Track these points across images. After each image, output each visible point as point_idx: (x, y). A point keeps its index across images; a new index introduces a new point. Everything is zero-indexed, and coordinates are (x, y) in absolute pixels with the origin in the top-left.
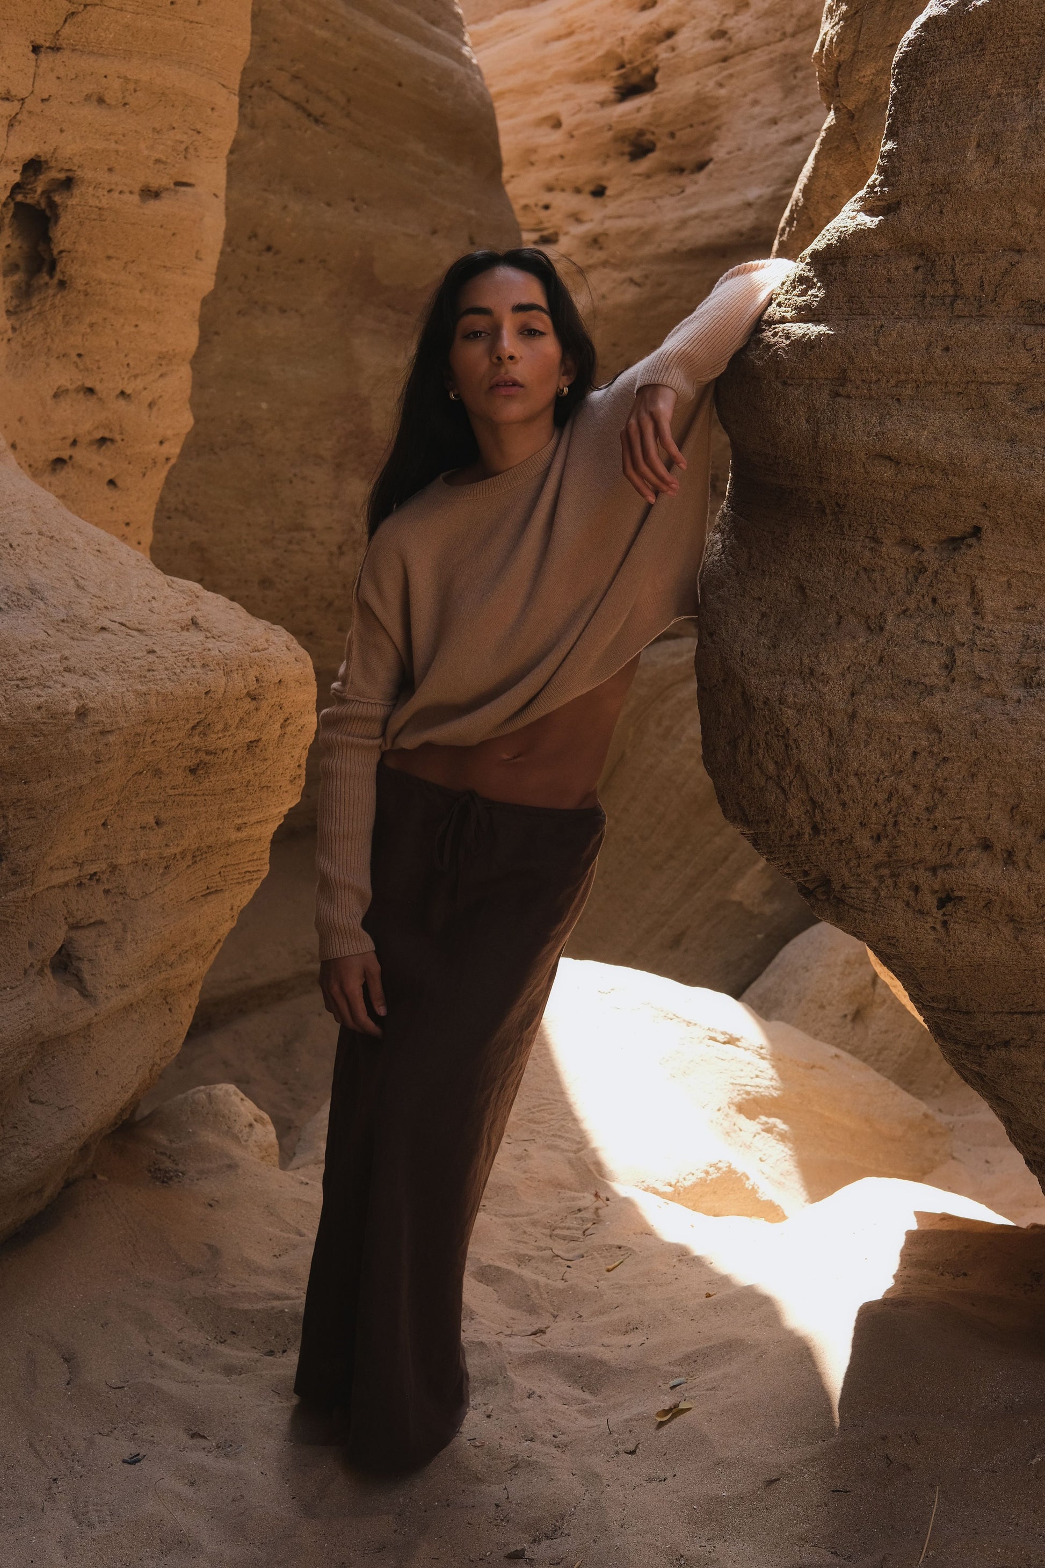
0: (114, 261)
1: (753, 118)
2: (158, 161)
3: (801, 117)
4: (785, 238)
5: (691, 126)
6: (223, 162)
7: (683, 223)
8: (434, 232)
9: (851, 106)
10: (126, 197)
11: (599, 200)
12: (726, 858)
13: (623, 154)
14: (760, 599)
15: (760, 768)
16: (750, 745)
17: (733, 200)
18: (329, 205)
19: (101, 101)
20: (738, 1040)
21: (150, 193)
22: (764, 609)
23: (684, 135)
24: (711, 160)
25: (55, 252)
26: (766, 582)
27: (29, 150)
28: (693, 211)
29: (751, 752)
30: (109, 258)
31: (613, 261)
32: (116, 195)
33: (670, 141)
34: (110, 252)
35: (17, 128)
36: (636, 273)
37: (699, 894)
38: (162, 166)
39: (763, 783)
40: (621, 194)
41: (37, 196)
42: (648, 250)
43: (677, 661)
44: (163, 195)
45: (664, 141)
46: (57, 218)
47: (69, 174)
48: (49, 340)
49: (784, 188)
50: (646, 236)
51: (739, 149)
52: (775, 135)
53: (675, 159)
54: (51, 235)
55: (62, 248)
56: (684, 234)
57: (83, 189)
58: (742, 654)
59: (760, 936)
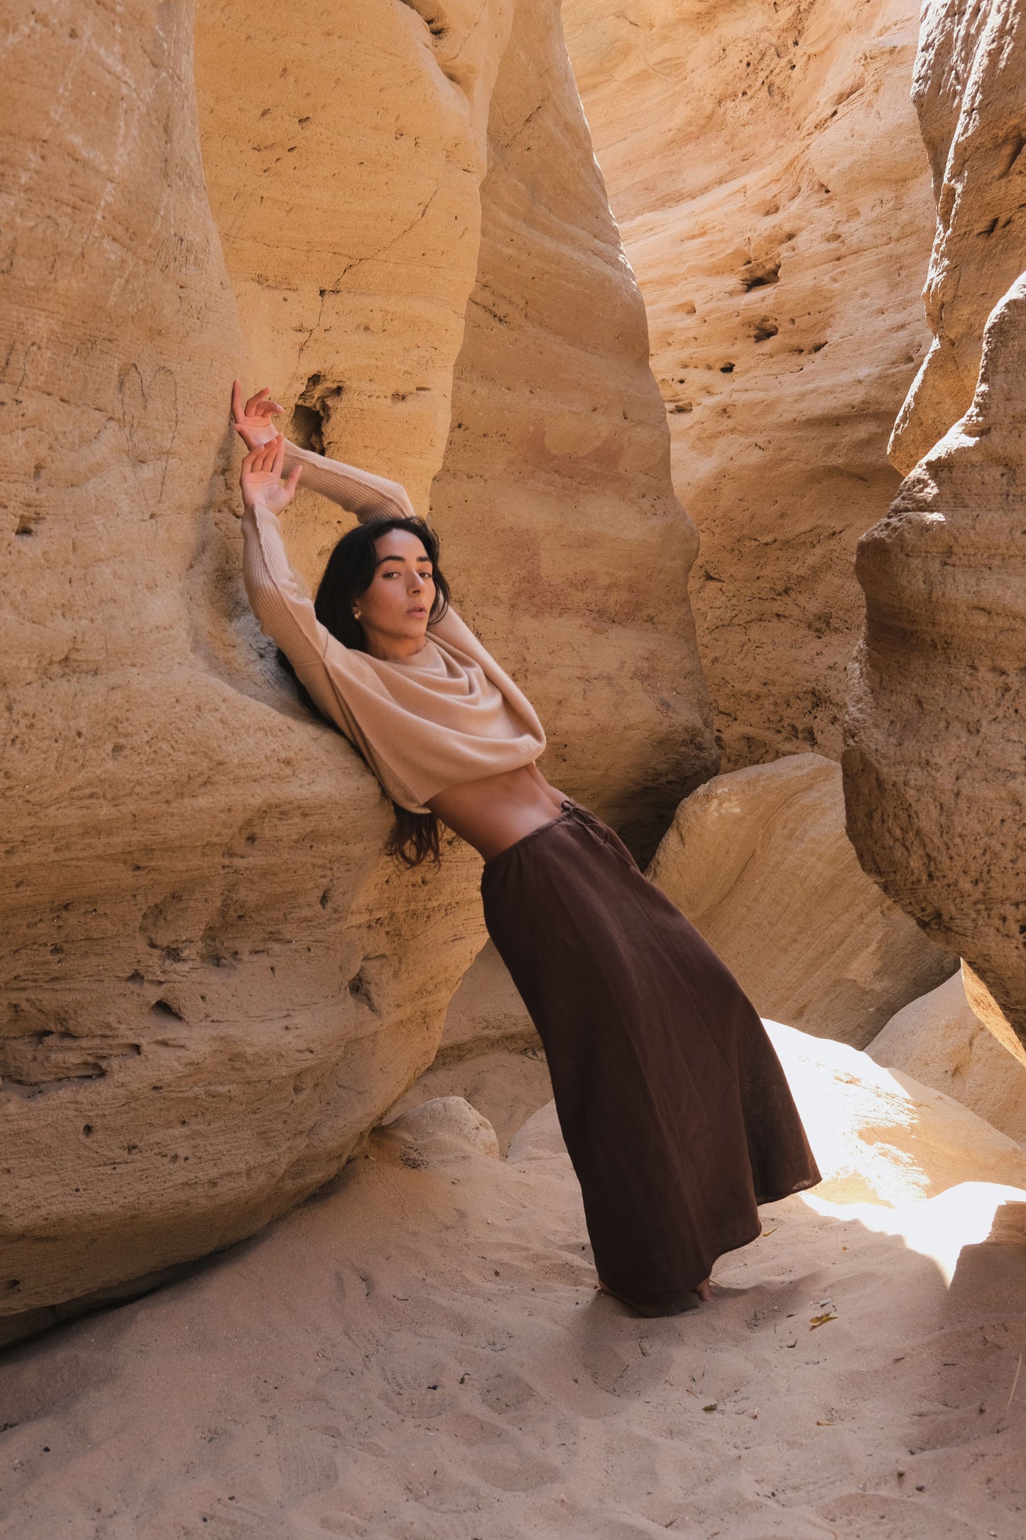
0: (369, 449)
1: (863, 308)
2: (406, 372)
3: (904, 309)
4: (899, 432)
5: (809, 314)
6: (451, 369)
7: (803, 396)
8: (595, 410)
9: (952, 336)
10: (382, 400)
11: (728, 375)
12: (842, 942)
13: (749, 337)
14: (889, 711)
15: (890, 833)
16: (882, 816)
17: (845, 377)
18: (509, 389)
19: (367, 328)
20: (858, 1080)
21: (400, 397)
22: (892, 718)
23: (802, 322)
24: (827, 343)
25: (325, 443)
26: (894, 699)
27: (312, 370)
28: (811, 386)
29: (883, 821)
30: (366, 447)
31: (739, 428)
32: (374, 399)
33: (791, 326)
34: (367, 442)
35: (305, 351)
36: (760, 439)
37: (819, 973)
38: (409, 376)
39: (892, 843)
40: (748, 371)
41: (314, 401)
42: (771, 419)
43: (800, 773)
44: (408, 398)
45: (784, 326)
46: (329, 417)
47: (340, 384)
48: (316, 510)
49: (890, 368)
50: (769, 407)
51: (851, 335)
52: (883, 323)
53: (795, 341)
54: (323, 430)
55: (331, 440)
56: (802, 405)
57: (350, 395)
58: (877, 750)
59: (871, 1010)
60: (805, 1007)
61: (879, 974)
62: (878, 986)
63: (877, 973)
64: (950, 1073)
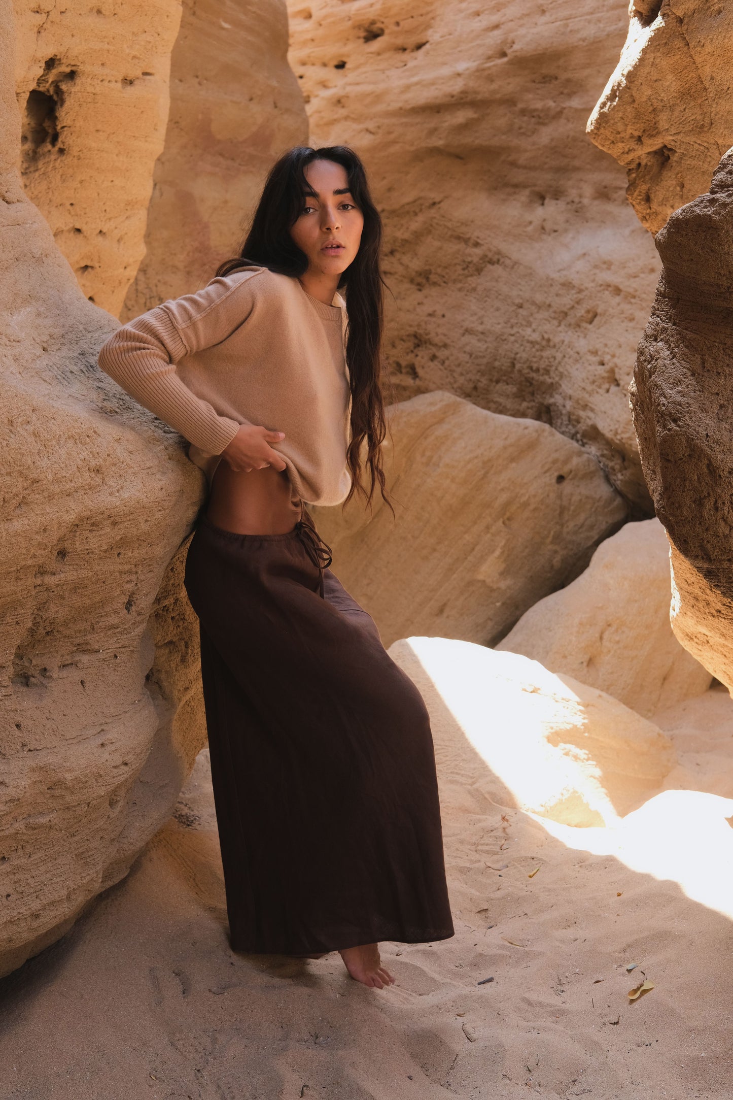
0: (101, 133)
1: (461, 11)
2: (134, 57)
3: (498, 11)
4: (606, 110)
5: (412, 17)
6: (169, 55)
7: (407, 88)
8: (251, 99)
10: (113, 85)
11: (341, 71)
13: (359, 38)
14: (718, 394)
17: (446, 71)
18: (181, 81)
19: (99, 12)
20: (539, 689)
21: (128, 82)
22: (722, 402)
23: (406, 24)
24: (427, 42)
25: (59, 128)
26: (722, 381)
27: (49, 52)
28: (415, 79)
30: (97, 131)
31: (352, 116)
32: (106, 83)
33: (396, 28)
34: (99, 127)
35: (43, 34)
36: (371, 125)
37: (455, 576)
38: (137, 61)
40: (357, 67)
41: (48, 85)
42: (381, 108)
44: (135, 83)
45: (390, 28)
46: (62, 102)
47: (74, 68)
48: (50, 193)
49: (486, 63)
50: (378, 98)
51: (450, 34)
52: (478, 24)
53: (400, 41)
54: (58, 115)
55: (65, 124)
56: (408, 96)
57: (83, 79)
58: (707, 435)
59: (498, 604)
60: (445, 605)
61: (503, 574)
62: (503, 585)
63: (501, 574)
64: (585, 664)
